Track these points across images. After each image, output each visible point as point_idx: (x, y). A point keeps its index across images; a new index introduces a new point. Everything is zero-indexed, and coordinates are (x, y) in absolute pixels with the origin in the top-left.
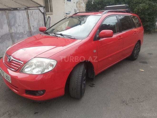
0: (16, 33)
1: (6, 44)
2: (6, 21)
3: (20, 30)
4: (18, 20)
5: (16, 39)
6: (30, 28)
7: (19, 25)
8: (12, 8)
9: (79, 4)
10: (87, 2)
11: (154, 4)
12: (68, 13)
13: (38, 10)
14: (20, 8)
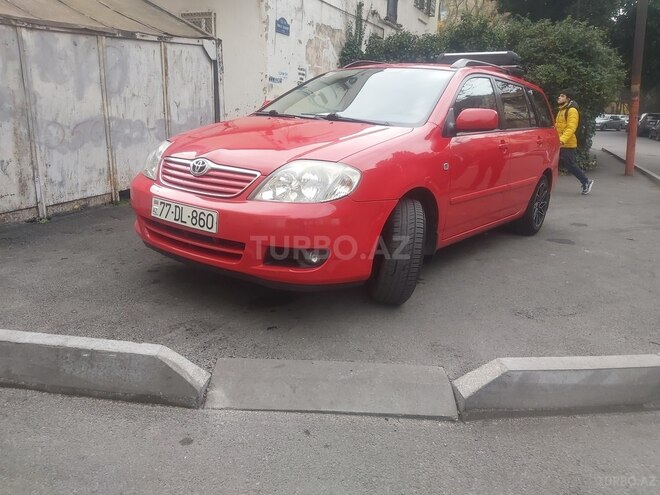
0: (122, 122)
1: (88, 155)
2: (95, 74)
3: (136, 111)
4: (132, 76)
5: (120, 144)
6: (166, 110)
7: (134, 95)
8: (120, 31)
9: (317, 49)
10: (343, 44)
11: (583, 70)
12: (276, 76)
13: (198, 50)
14: (143, 34)
